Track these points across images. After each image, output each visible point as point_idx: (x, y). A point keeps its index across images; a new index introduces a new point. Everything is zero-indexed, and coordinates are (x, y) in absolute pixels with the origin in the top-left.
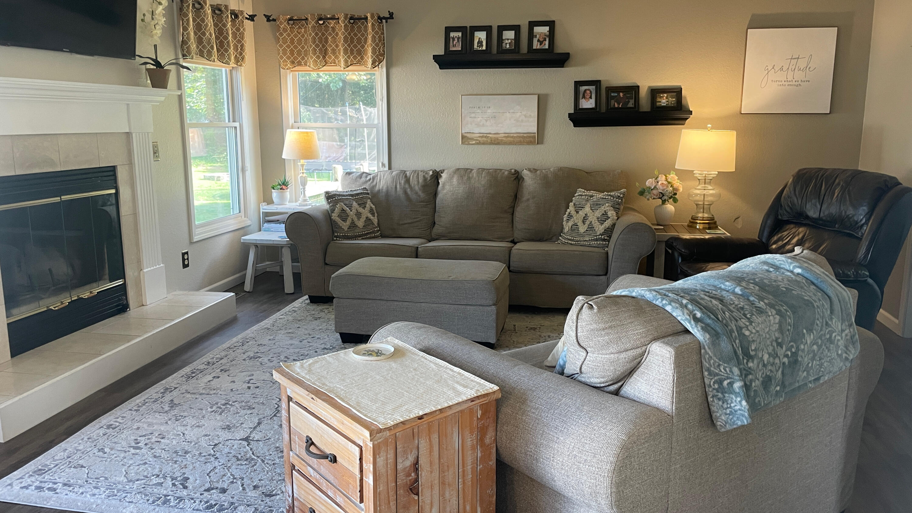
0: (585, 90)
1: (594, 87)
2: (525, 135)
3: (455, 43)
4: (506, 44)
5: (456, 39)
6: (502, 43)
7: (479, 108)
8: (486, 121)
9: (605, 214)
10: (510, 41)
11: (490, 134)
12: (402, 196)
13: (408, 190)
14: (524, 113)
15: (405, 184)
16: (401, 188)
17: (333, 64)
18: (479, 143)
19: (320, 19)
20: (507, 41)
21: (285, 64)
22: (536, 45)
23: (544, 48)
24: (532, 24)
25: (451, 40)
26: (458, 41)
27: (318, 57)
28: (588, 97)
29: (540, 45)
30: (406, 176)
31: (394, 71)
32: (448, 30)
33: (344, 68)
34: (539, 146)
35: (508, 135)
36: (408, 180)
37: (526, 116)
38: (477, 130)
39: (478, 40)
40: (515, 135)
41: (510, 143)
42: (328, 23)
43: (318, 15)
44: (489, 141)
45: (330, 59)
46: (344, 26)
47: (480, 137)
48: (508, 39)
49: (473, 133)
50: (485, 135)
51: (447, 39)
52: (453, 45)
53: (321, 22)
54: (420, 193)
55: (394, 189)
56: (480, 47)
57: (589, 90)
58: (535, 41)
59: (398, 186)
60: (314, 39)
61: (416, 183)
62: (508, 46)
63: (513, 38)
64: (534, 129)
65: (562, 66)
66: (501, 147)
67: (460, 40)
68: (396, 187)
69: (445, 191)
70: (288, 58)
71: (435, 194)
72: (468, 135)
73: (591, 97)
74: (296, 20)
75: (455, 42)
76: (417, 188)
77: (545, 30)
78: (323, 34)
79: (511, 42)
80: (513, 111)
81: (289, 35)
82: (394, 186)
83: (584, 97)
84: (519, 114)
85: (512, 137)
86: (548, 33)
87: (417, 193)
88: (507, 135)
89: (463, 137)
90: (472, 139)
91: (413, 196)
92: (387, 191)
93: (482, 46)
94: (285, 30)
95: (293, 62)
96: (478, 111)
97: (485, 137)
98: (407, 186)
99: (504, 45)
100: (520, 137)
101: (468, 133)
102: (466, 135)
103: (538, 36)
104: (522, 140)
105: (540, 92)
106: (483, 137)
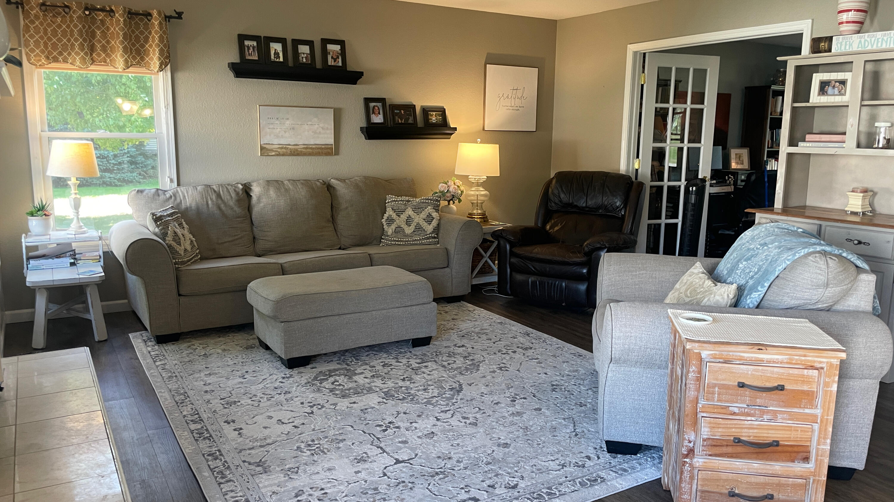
0: (374, 107)
1: (380, 104)
2: (323, 147)
3: (250, 52)
4: (303, 58)
5: (251, 48)
6: (299, 56)
7: (277, 119)
8: (285, 132)
10: (305, 55)
11: (289, 145)
12: (217, 212)
13: (222, 206)
14: (321, 125)
15: (217, 200)
16: (213, 204)
17: (103, 63)
18: (279, 155)
19: (86, 9)
20: (302, 55)
21: (37, 58)
22: (331, 62)
23: (337, 65)
24: (325, 42)
25: (246, 48)
26: (254, 50)
27: (86, 54)
28: (377, 113)
29: (335, 61)
30: (215, 191)
31: (180, 76)
32: (242, 38)
33: (124, 69)
34: (336, 157)
35: (307, 147)
36: (219, 196)
37: (322, 128)
38: (276, 142)
39: (274, 51)
40: (314, 147)
41: (310, 154)
42: (96, 14)
43: (85, 3)
44: (289, 152)
45: (99, 57)
47: (279, 148)
48: (304, 54)
49: (272, 144)
50: (285, 146)
51: (242, 48)
52: (249, 54)
53: (87, 13)
54: (236, 209)
55: (205, 206)
56: (277, 59)
57: (377, 106)
58: (329, 58)
59: (210, 202)
60: (80, 31)
61: (229, 197)
62: (304, 60)
63: (309, 52)
64: (331, 141)
65: (355, 83)
66: (299, 158)
67: (256, 49)
68: (207, 204)
69: (262, 205)
70: (42, 52)
71: (249, 208)
72: (267, 146)
73: (379, 113)
75: (250, 51)
76: (231, 203)
77: (337, 48)
78: (90, 27)
79: (307, 56)
80: (311, 123)
81: (41, 24)
82: (205, 203)
83: (373, 113)
84: (317, 126)
85: (311, 148)
86: (340, 52)
87: (232, 209)
88: (305, 146)
89: (262, 148)
90: (272, 150)
91: (229, 212)
92: (198, 208)
93: (279, 57)
95: (48, 58)
96: (277, 122)
97: (285, 148)
98: (220, 202)
99: (300, 58)
100: (318, 148)
101: (267, 144)
102: (265, 146)
103: (331, 53)
104: (320, 150)
105: (336, 106)
106: (282, 148)
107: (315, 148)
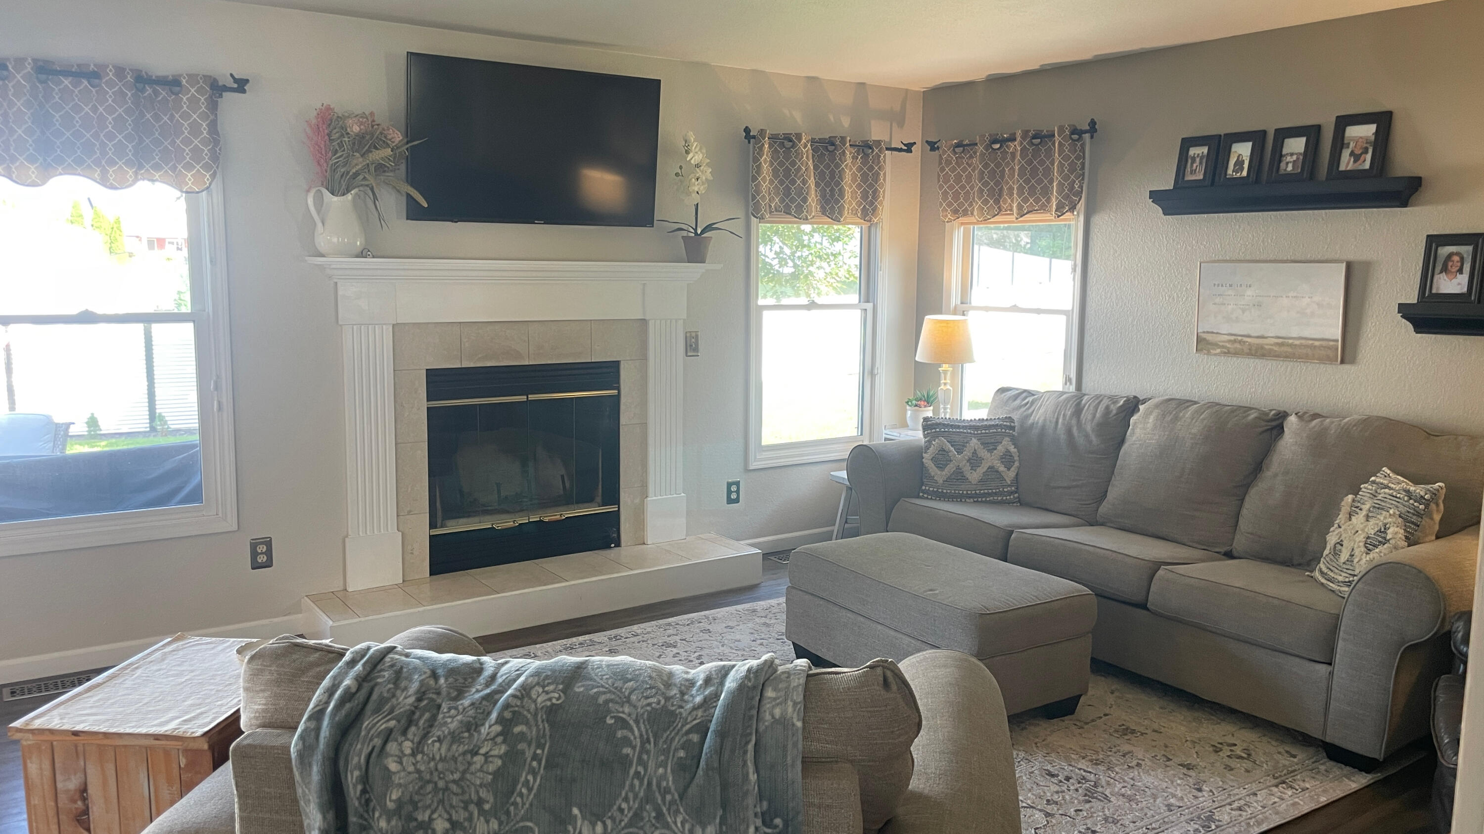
0: (1450, 256)
1: (1470, 248)
2: (1317, 343)
3: (1194, 167)
4: (1287, 163)
5: (1198, 160)
6: (1280, 161)
7: (1231, 286)
8: (1244, 311)
9: (1383, 531)
10: (1295, 157)
11: (1249, 336)
12: (1063, 437)
13: (1075, 430)
14: (1316, 299)
15: (1071, 419)
16: (1063, 424)
17: (1009, 212)
18: (1228, 353)
19: (995, 142)
20: (1289, 159)
21: (944, 214)
22: (1346, 163)
23: (1361, 168)
24: (1344, 122)
25: (1190, 161)
26: (1201, 163)
27: (985, 202)
28: (1455, 269)
29: (1355, 161)
30: (1079, 404)
31: (1098, 220)
32: (1187, 143)
33: (1017, 219)
34: (1346, 367)
35: (1283, 341)
36: (1078, 411)
37: (1319, 305)
38: (1225, 328)
39: (1235, 159)
40: (1297, 342)
41: (1287, 357)
42: (1007, 146)
43: (990, 135)
44: (1246, 350)
45: (1005, 204)
46: (1021, 150)
47: (1229, 341)
48: (1292, 154)
49: (1217, 333)
50: (1240, 338)
52: (1192, 171)
53: (997, 146)
54: (1093, 438)
55: (1053, 425)
56: (1237, 173)
57: (1457, 254)
58: (1346, 154)
59: (1060, 421)
60: (982, 173)
61: (1090, 417)
62: (1290, 168)
63: (1302, 150)
64: (1337, 333)
65: (1404, 204)
66: (1270, 364)
67: (1204, 161)
68: (1057, 422)
69: (1134, 438)
70: (950, 205)
71: (1122, 441)
72: (1209, 337)
73: (1460, 271)
74: (967, 145)
75: (1195, 165)
76: (1089, 428)
77: (1368, 131)
78: (998, 165)
79: (1298, 159)
80: (1295, 294)
81: (953, 170)
82: (1055, 420)
83: (1445, 269)
84: (1306, 301)
85: (1291, 345)
86: (1373, 138)
87: (1087, 436)
88: (1280, 341)
89: (1199, 340)
90: (1216, 345)
91: (1080, 441)
92: (1043, 428)
93: (1242, 169)
94: (948, 162)
95: (955, 212)
96: (1230, 292)
97: (1240, 342)
98: (1074, 422)
99: (1283, 165)
100: (1306, 346)
101: (1208, 332)
102: (1204, 336)
103: (1352, 145)
104: (1309, 351)
105: (1351, 257)
106: (1235, 341)
107: (1300, 346)
